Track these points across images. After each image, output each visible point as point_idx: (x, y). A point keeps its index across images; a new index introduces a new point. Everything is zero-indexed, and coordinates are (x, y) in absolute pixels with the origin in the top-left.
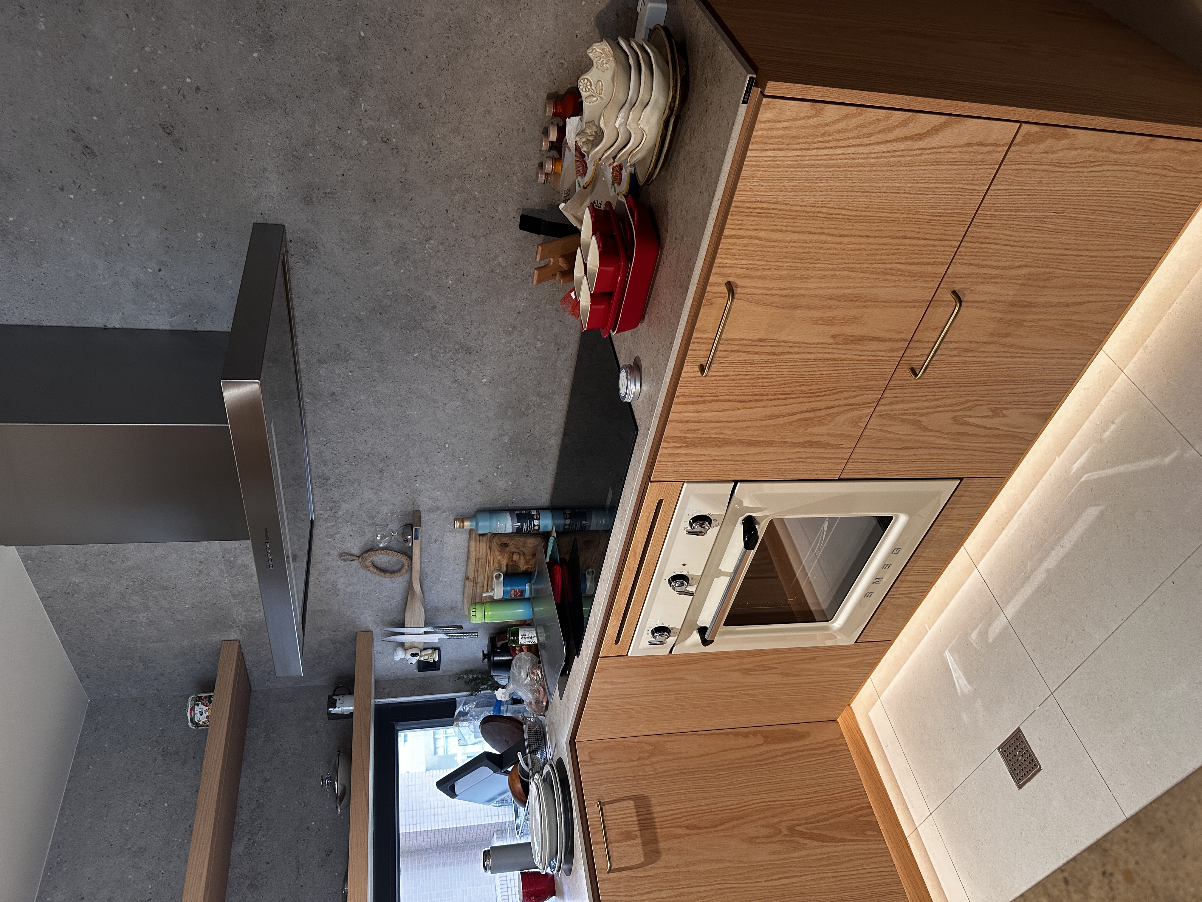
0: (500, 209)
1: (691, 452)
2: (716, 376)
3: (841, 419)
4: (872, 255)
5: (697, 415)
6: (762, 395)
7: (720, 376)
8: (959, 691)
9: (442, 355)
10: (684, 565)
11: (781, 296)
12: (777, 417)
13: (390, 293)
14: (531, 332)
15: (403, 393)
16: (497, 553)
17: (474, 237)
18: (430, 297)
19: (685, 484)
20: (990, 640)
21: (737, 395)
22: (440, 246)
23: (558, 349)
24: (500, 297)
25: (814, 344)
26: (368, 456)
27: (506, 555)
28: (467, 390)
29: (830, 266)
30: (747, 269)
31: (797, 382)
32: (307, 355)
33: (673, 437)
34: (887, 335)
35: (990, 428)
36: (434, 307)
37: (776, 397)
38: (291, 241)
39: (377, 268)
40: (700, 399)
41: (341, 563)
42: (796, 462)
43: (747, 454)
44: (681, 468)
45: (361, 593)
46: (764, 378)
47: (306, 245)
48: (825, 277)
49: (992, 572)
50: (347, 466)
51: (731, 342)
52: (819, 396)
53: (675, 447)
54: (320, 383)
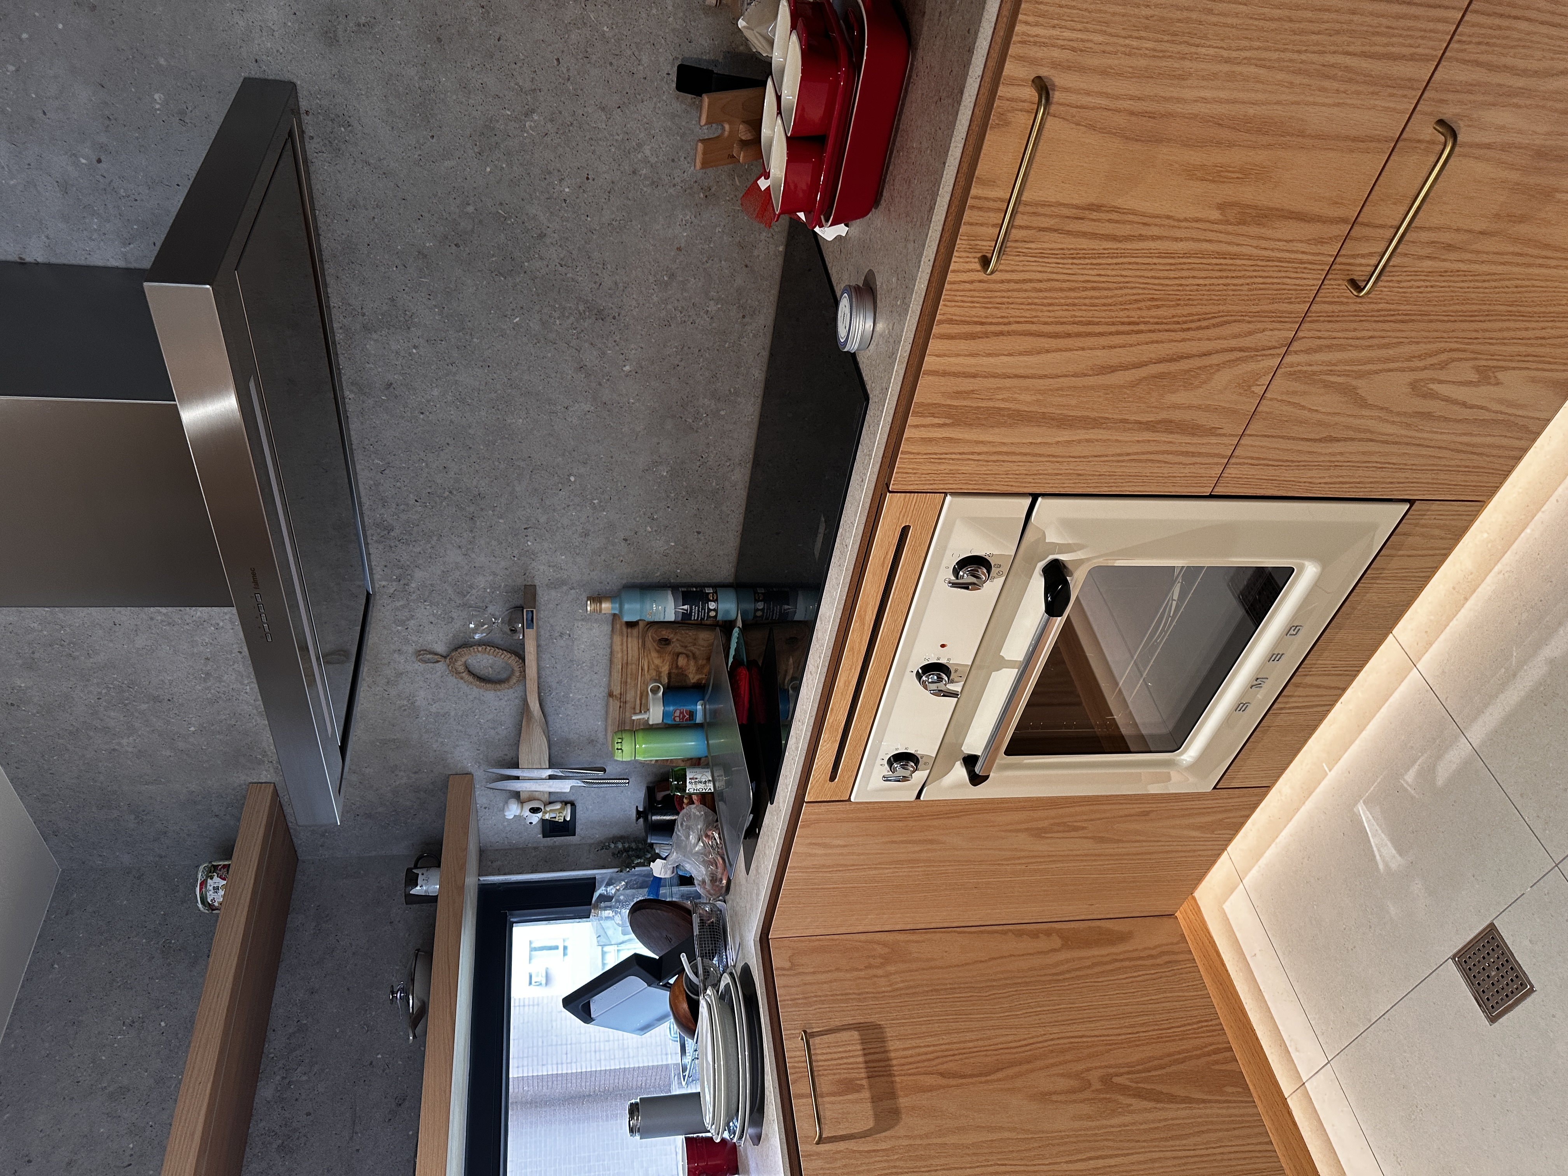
0: (645, 59)
1: (960, 436)
2: (1009, 281)
3: (1222, 378)
4: (1302, 32)
5: (972, 361)
6: (1089, 323)
7: (1017, 282)
8: (1381, 866)
9: (558, 322)
10: (943, 646)
11: (1132, 113)
12: (1112, 369)
13: (470, 209)
14: (700, 284)
15: (498, 386)
16: (654, 654)
17: (603, 109)
18: (535, 217)
19: (949, 498)
20: (1440, 782)
21: (1045, 323)
22: (549, 125)
23: (744, 317)
24: (647, 219)
25: (1186, 220)
26: (450, 492)
27: (668, 658)
28: (600, 384)
29: (1225, 54)
30: (1074, 50)
31: (1153, 299)
32: (345, 317)
33: (929, 405)
34: (1316, 208)
35: (1472, 407)
36: (542, 236)
37: (1113, 329)
38: (307, 112)
39: (447, 163)
40: (978, 328)
41: (419, 666)
42: (1140, 461)
43: (1058, 443)
44: (942, 467)
45: (453, 714)
46: (1093, 289)
47: (332, 120)
48: (1215, 76)
49: (1443, 672)
50: (419, 509)
51: (1040, 210)
52: (1188, 329)
53: (933, 425)
54: (368, 366)
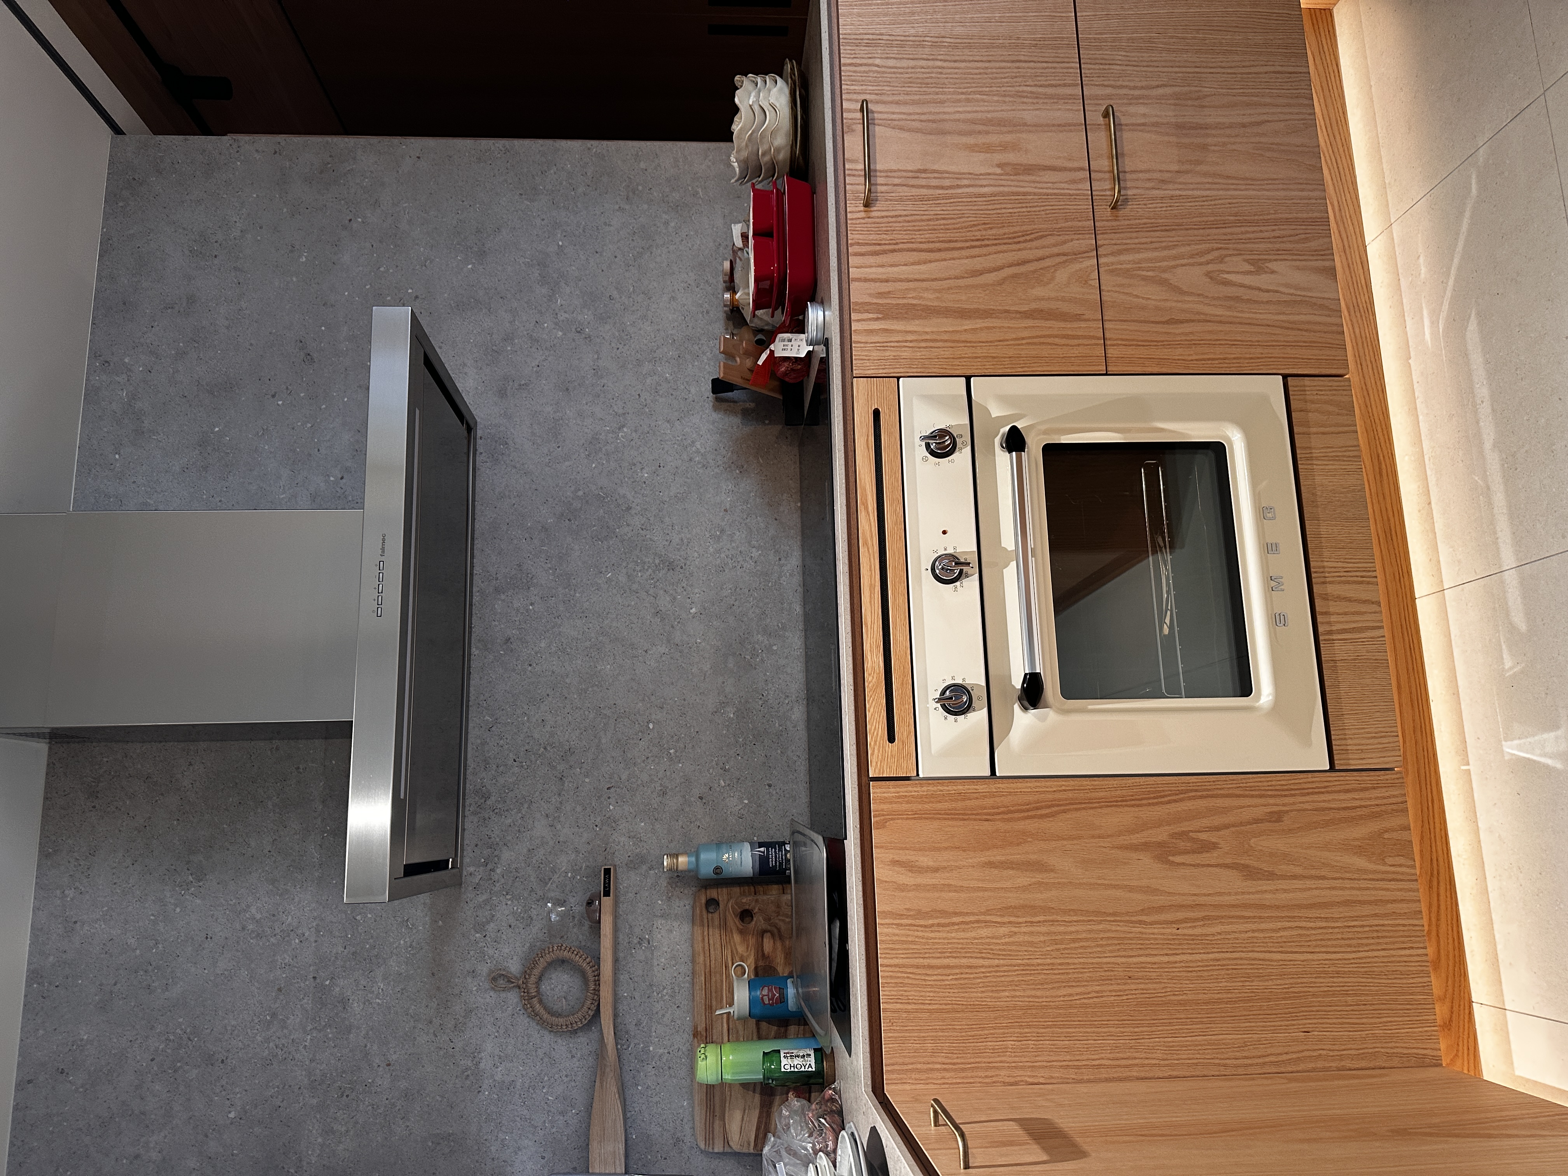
1: (893, 327)
2: (887, 217)
3: (1062, 275)
4: (996, 78)
5: (880, 270)
6: (950, 241)
7: (892, 217)
9: (639, 575)
10: (944, 532)
11: (921, 121)
12: (981, 273)
14: (744, 536)
15: (593, 635)
16: (737, 938)
18: (624, 496)
19: (901, 380)
21: (921, 243)
22: (634, 434)
23: (780, 559)
24: (701, 490)
25: (981, 174)
26: (545, 748)
27: (752, 941)
28: (673, 627)
29: (960, 90)
30: (877, 94)
31: (984, 224)
33: (862, 303)
34: (1059, 163)
36: (629, 508)
37: (968, 244)
39: (567, 463)
40: (878, 248)
42: (1035, 344)
43: (965, 330)
44: (887, 354)
46: (944, 219)
47: (496, 442)
48: (959, 101)
51: (889, 174)
52: (1019, 242)
53: (870, 319)
54: (494, 623)
